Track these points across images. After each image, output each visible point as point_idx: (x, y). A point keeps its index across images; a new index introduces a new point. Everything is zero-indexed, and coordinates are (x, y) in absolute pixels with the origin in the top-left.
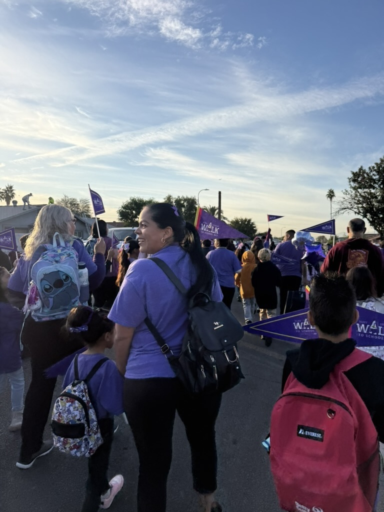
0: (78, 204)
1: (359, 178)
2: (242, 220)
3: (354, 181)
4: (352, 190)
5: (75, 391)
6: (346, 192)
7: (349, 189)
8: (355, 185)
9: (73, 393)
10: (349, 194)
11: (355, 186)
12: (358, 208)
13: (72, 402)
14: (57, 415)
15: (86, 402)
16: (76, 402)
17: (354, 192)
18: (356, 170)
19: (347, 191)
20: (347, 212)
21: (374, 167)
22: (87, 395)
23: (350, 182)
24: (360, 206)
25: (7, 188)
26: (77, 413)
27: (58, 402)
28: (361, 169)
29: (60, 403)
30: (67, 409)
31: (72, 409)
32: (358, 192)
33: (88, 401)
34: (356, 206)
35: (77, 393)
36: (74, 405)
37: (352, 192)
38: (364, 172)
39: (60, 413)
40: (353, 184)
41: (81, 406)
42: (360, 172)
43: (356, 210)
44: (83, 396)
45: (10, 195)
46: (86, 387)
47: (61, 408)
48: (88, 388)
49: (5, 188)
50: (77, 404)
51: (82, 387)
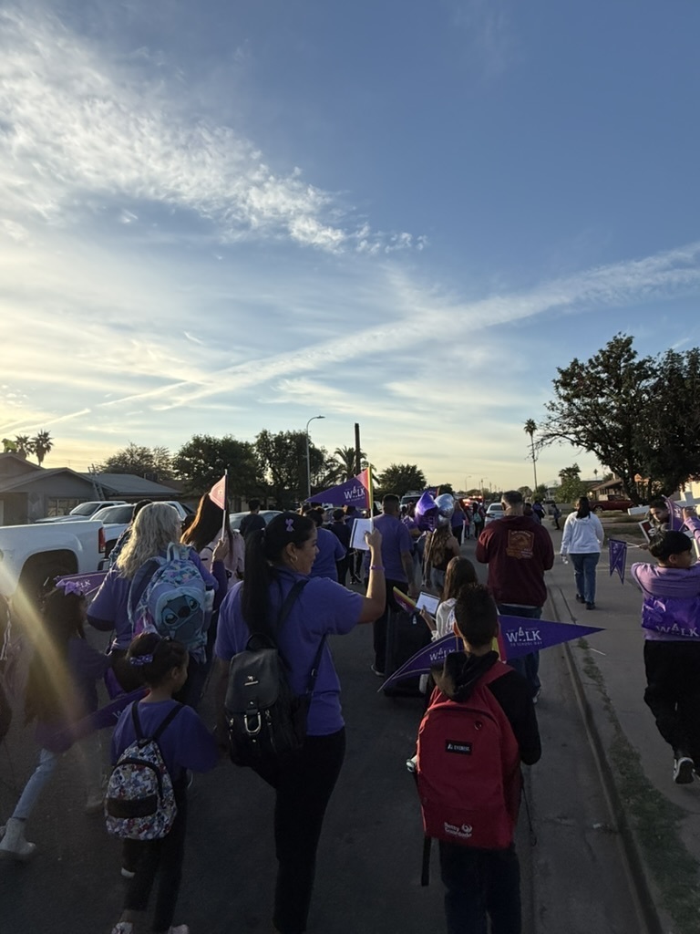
0: (151, 456)
1: (572, 379)
2: (403, 468)
3: (565, 384)
4: (562, 401)
5: (142, 755)
6: (552, 407)
7: (556, 401)
8: (566, 392)
9: (139, 757)
10: (557, 409)
11: (568, 394)
12: (576, 433)
13: (141, 770)
14: (118, 790)
15: (158, 766)
16: (147, 768)
17: (566, 405)
18: (566, 366)
19: (553, 405)
20: (557, 440)
21: (597, 358)
22: (159, 757)
23: (557, 388)
24: (580, 428)
25: (40, 436)
26: (148, 783)
27: (118, 772)
28: (575, 363)
29: (121, 774)
30: (132, 780)
31: (140, 779)
32: (574, 405)
33: (162, 766)
34: (571, 430)
35: (145, 757)
36: (143, 774)
37: (562, 405)
38: (582, 367)
39: (122, 787)
40: (563, 391)
41: (153, 773)
42: (573, 369)
43: (573, 437)
44: (155, 759)
45: (44, 446)
46: (156, 747)
47: (123, 780)
48: (159, 748)
49: (37, 436)
50: (148, 771)
51: (152, 748)
